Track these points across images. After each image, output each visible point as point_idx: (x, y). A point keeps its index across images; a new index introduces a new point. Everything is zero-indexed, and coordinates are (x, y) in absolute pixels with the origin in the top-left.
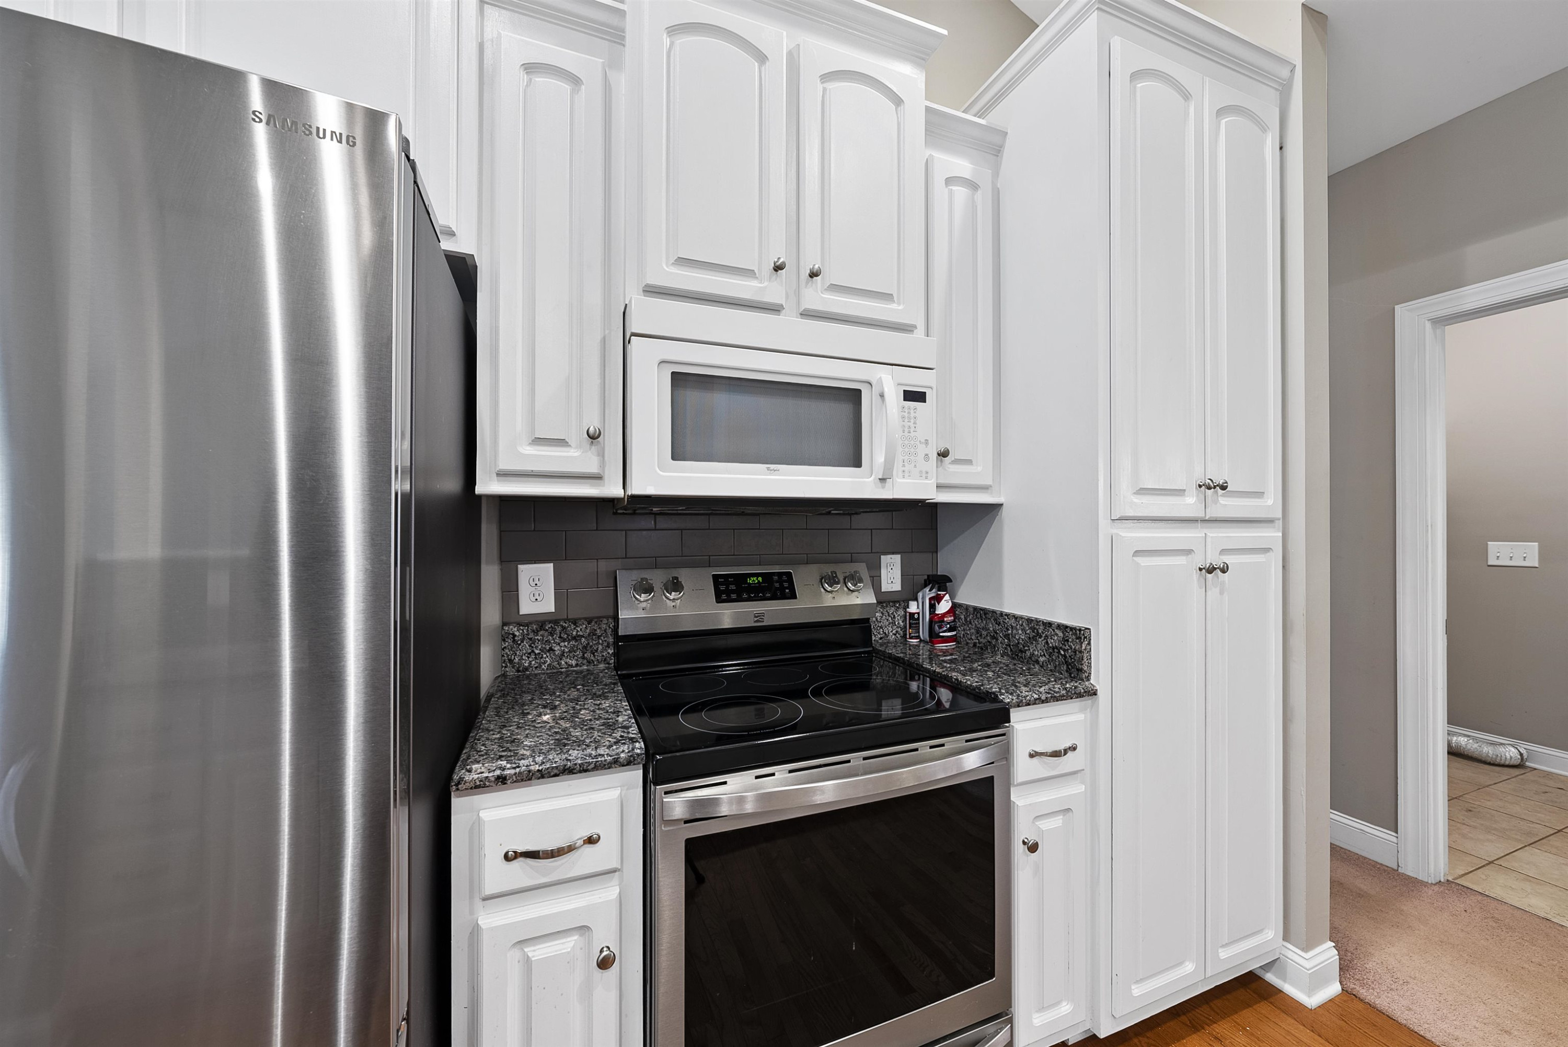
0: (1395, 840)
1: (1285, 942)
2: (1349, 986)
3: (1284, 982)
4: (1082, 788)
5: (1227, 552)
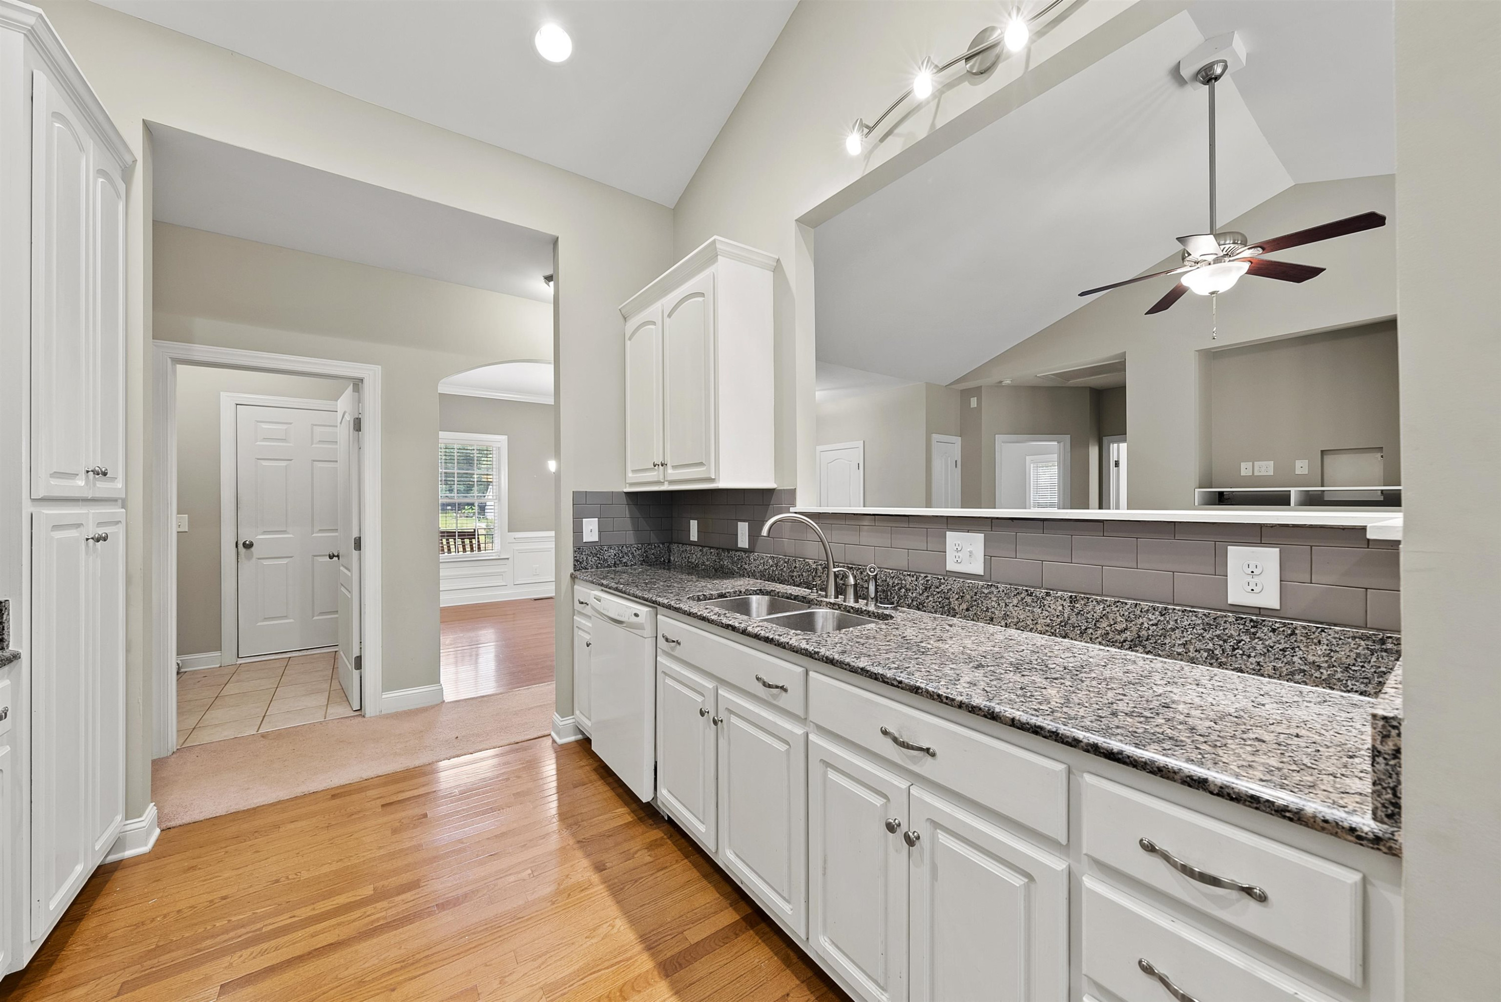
1: (126, 820)
2: (164, 826)
3: (124, 851)
4: (8, 748)
5: (100, 524)
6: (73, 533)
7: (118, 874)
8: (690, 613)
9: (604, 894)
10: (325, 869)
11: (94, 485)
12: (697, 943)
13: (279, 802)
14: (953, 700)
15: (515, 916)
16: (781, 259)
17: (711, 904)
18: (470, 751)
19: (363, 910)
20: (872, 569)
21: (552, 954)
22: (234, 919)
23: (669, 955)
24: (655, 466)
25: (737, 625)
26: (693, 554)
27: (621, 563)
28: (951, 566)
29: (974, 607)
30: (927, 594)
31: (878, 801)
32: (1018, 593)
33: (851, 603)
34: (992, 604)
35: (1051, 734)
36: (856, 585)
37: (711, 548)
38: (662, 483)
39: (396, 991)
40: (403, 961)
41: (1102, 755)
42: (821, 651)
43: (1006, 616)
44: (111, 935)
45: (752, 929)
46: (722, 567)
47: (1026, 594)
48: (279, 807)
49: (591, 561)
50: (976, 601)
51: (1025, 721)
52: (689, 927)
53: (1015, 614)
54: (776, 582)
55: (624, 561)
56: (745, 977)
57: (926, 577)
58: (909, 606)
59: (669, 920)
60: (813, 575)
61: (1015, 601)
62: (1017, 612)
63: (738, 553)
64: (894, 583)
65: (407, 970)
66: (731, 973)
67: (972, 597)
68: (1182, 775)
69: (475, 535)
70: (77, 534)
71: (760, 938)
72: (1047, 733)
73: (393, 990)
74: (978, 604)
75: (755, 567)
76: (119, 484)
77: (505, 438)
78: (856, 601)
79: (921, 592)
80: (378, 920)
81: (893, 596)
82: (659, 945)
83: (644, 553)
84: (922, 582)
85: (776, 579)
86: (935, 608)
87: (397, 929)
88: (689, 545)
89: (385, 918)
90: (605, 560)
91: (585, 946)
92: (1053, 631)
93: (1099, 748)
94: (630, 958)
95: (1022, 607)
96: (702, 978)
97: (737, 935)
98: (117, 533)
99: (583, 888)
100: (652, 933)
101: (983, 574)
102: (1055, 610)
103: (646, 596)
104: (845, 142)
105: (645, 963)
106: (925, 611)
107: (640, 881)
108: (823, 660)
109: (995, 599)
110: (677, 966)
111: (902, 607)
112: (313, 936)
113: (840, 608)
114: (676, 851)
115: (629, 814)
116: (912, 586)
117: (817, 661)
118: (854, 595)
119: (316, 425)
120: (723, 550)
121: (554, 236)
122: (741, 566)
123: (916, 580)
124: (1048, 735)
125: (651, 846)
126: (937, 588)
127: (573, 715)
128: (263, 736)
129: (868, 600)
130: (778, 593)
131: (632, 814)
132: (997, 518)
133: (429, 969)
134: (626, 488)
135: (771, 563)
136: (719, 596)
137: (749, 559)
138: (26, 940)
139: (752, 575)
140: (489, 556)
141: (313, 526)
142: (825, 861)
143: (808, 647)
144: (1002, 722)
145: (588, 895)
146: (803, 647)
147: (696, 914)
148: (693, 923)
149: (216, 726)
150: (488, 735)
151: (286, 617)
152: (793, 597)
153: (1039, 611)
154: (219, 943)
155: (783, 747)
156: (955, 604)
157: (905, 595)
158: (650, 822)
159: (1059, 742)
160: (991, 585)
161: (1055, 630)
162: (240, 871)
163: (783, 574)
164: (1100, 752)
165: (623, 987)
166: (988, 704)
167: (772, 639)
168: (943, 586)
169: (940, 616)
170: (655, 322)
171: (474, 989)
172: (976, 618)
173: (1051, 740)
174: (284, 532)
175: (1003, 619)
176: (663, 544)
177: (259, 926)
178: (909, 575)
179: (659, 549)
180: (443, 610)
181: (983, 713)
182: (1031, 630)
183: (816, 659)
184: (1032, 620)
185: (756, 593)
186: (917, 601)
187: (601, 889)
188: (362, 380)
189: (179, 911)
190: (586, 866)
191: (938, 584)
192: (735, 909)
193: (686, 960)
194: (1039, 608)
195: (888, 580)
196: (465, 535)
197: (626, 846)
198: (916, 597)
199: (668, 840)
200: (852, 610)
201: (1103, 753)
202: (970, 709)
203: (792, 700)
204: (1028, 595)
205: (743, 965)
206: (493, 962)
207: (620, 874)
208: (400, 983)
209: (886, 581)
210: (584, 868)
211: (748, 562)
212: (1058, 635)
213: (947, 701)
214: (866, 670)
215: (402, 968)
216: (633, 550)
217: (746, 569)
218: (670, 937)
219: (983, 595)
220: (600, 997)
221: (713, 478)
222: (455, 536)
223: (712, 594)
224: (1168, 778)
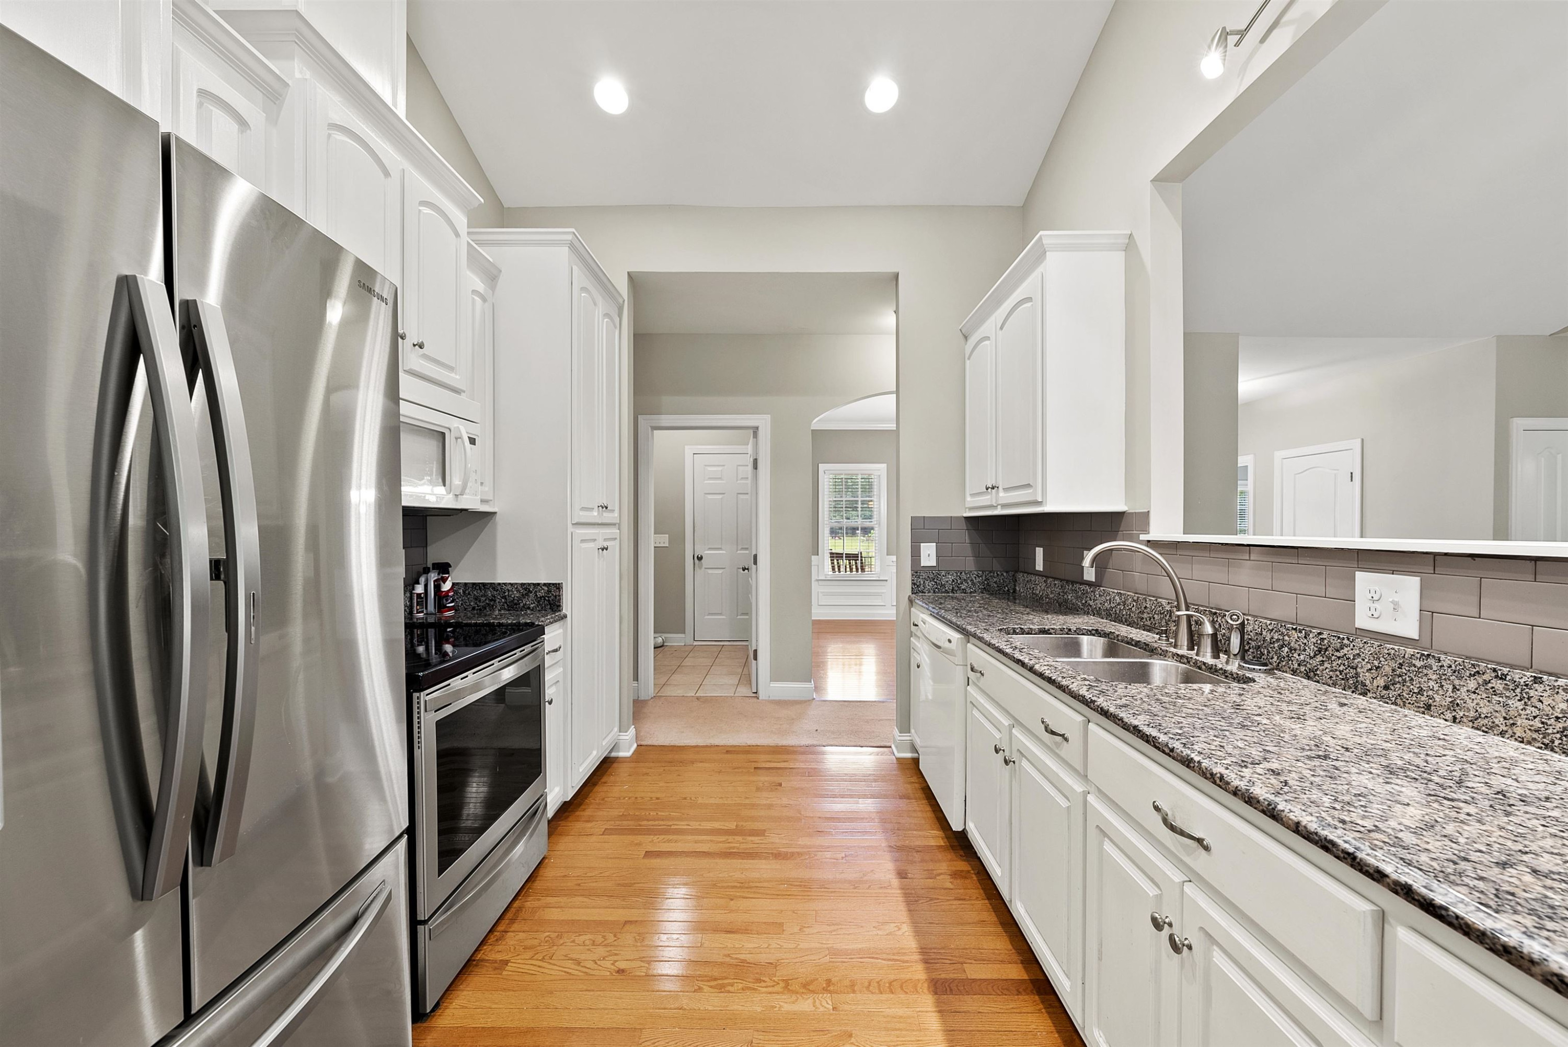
0: (637, 685)
1: (620, 732)
2: (639, 743)
3: (619, 752)
4: (562, 669)
5: (605, 540)
6: (591, 545)
7: (615, 765)
8: (990, 644)
9: (899, 899)
10: (712, 801)
11: (602, 515)
12: (974, 980)
13: (697, 746)
14: (1228, 783)
15: (823, 885)
16: (1134, 234)
17: (1001, 952)
18: (824, 744)
19: (727, 837)
20: (1235, 617)
21: (844, 927)
22: (659, 813)
23: (943, 976)
24: (987, 489)
25: (1026, 661)
26: (1037, 584)
27: (960, 590)
28: (1362, 621)
29: (1398, 686)
30: (1321, 658)
31: (1152, 891)
32: (1478, 672)
33: (1208, 659)
34: (1429, 684)
35: (1346, 856)
36: (1214, 636)
37: (1055, 579)
38: (995, 507)
39: (733, 902)
40: (742, 883)
41: (1416, 903)
42: (1099, 700)
43: (1454, 705)
44: (606, 799)
45: (1038, 995)
46: (1066, 601)
47: (1493, 675)
48: (696, 749)
49: (928, 585)
50: (1400, 676)
51: (1313, 830)
52: (970, 961)
53: (1471, 705)
54: (1124, 624)
55: (963, 587)
56: (1015, 1035)
57: (1320, 634)
58: (1294, 672)
59: (952, 946)
60: (1167, 618)
61: (1472, 684)
62: (1475, 702)
63: (1083, 587)
64: (1272, 638)
65: (742, 890)
66: (1001, 1023)
67: (1394, 670)
68: (1546, 969)
69: (858, 557)
70: (593, 546)
71: (1045, 1008)
72: (1340, 853)
73: (732, 900)
74: (1405, 681)
75: (1101, 604)
76: (616, 514)
77: (884, 466)
78: (1216, 656)
79: (1312, 655)
80: (734, 848)
81: (1271, 655)
82: (936, 963)
83: (985, 580)
84: (1314, 640)
85: (1124, 620)
86: (1334, 678)
87: (743, 859)
88: (1034, 574)
89: (738, 849)
90: (942, 585)
91: (871, 933)
92: (1546, 741)
93: (1413, 893)
94: (907, 962)
95: (1484, 696)
96: (969, 1012)
97: (1019, 993)
98: (614, 545)
99: (883, 886)
100: (933, 951)
101: (1417, 638)
102: (1553, 708)
103: (959, 623)
104: (1200, 65)
105: (918, 973)
106: (1318, 682)
107: (935, 901)
108: (1098, 711)
109: (1434, 677)
110: (948, 989)
111: (1283, 672)
112: (696, 842)
113: (1189, 662)
114: (978, 888)
115: (942, 839)
116: (1299, 645)
117: (1092, 711)
118: (1212, 648)
119: (739, 466)
120: (1067, 581)
121: (894, 273)
122: (1086, 602)
123: (1305, 637)
124: (1342, 855)
125: (955, 874)
126: (1338, 651)
127: (909, 733)
128: (698, 698)
129: (1229, 657)
130: (1118, 636)
131: (946, 840)
132: (1446, 554)
133: (756, 896)
134: (965, 512)
135: (1118, 601)
136: (1041, 632)
137: (1094, 594)
138: (570, 786)
139: (1097, 613)
140: (870, 577)
141: (737, 545)
142: (1101, 945)
143: (1086, 694)
144: (1283, 825)
145: (885, 893)
146: (1081, 693)
147: (981, 953)
148: (975, 960)
149: (675, 685)
150: (840, 734)
151: (721, 614)
152: (1133, 643)
153: (1520, 705)
154: (649, 825)
155: (1064, 803)
156: (1366, 677)
157: (1288, 656)
158: (962, 853)
159: (1356, 870)
160: (1428, 655)
161: (1553, 742)
162: (668, 785)
163: (1132, 615)
164: (1414, 899)
165: (893, 981)
166: (1272, 797)
167: (1054, 680)
168: (1346, 649)
169: (1341, 691)
170: (989, 337)
171: (781, 924)
172: (1400, 701)
173: (1346, 863)
174: (720, 549)
175: (1449, 709)
176: (1007, 572)
177: (670, 823)
178: (1295, 629)
179: (1002, 577)
180: (814, 621)
181: (1261, 808)
182: (1502, 734)
183: (1091, 709)
184: (1505, 718)
185: (1090, 633)
186: (1305, 666)
187: (898, 893)
188: (757, 428)
189: (636, 798)
190: (890, 868)
191: (1339, 645)
192: (1025, 968)
193: (958, 989)
194: (1520, 700)
195: (1264, 633)
196: (850, 557)
197: (931, 866)
198: (1304, 661)
199: (974, 876)
200: (1203, 667)
201: (1418, 901)
202: (1247, 799)
203: (1071, 750)
204: (1497, 677)
205: (1017, 1023)
206: (799, 912)
207: (919, 887)
208: (736, 897)
209: (1261, 634)
210: (889, 870)
211: (1093, 598)
212: (1557, 749)
213: (1221, 784)
214: (1138, 730)
215: (740, 887)
216: (973, 577)
217: (1091, 606)
218: (949, 962)
219: (1413, 668)
220: (872, 980)
221: (1040, 500)
222: (842, 557)
223: (1031, 629)
224: (1520, 967)
